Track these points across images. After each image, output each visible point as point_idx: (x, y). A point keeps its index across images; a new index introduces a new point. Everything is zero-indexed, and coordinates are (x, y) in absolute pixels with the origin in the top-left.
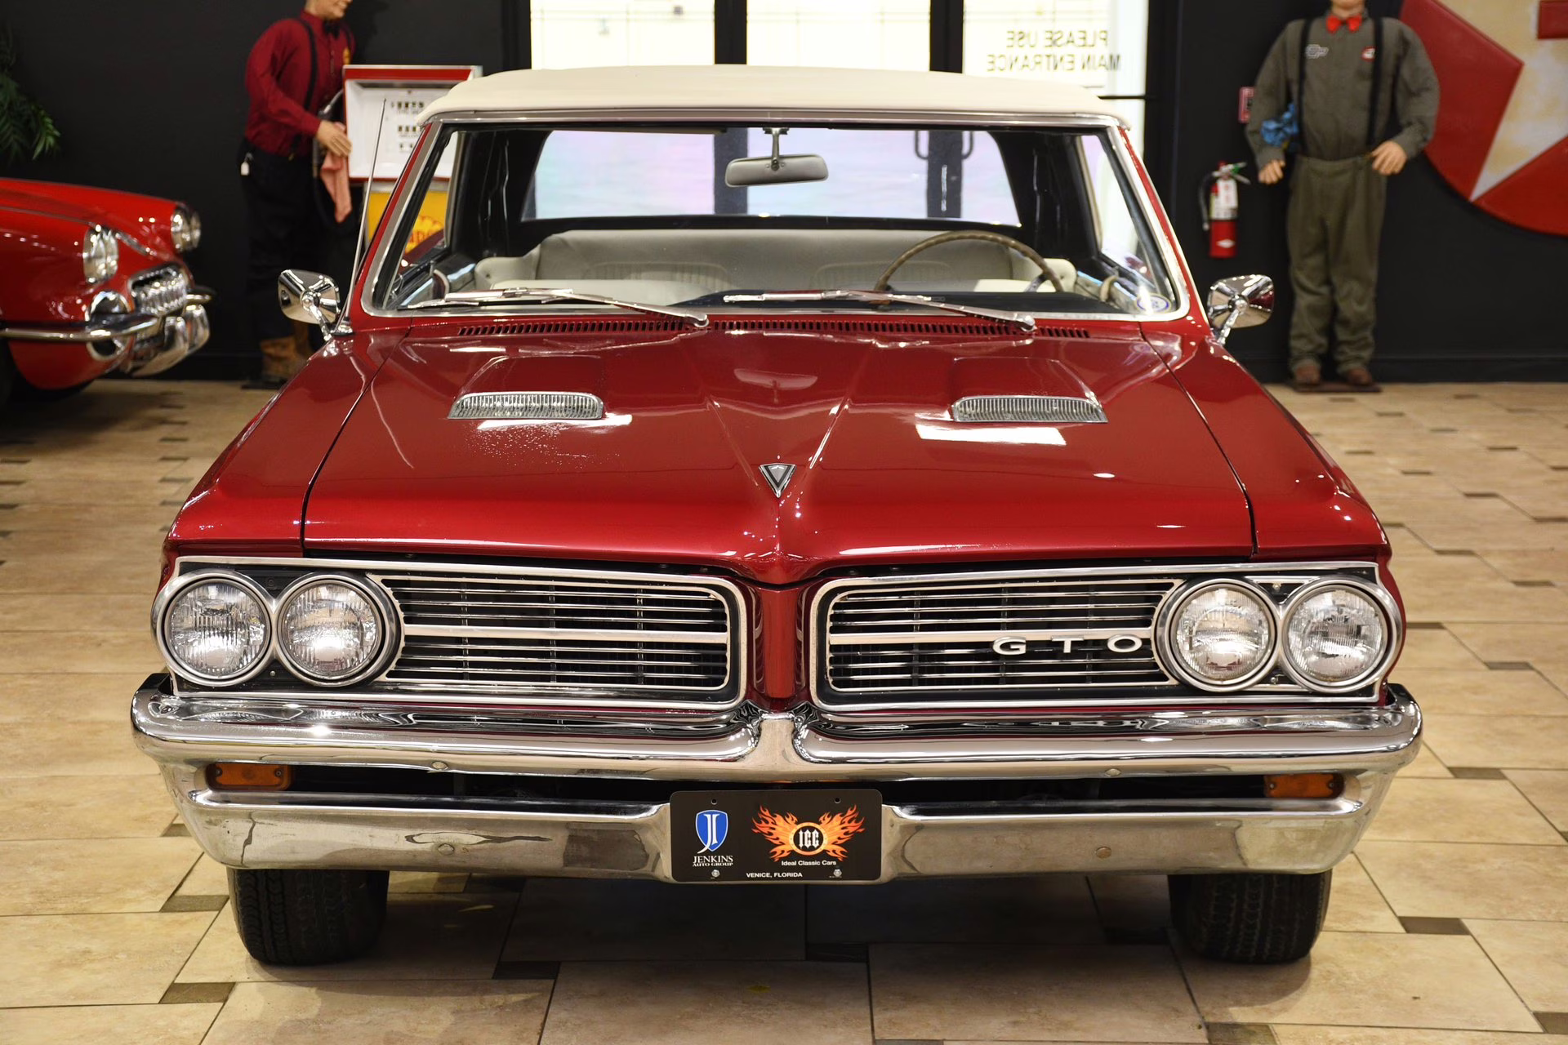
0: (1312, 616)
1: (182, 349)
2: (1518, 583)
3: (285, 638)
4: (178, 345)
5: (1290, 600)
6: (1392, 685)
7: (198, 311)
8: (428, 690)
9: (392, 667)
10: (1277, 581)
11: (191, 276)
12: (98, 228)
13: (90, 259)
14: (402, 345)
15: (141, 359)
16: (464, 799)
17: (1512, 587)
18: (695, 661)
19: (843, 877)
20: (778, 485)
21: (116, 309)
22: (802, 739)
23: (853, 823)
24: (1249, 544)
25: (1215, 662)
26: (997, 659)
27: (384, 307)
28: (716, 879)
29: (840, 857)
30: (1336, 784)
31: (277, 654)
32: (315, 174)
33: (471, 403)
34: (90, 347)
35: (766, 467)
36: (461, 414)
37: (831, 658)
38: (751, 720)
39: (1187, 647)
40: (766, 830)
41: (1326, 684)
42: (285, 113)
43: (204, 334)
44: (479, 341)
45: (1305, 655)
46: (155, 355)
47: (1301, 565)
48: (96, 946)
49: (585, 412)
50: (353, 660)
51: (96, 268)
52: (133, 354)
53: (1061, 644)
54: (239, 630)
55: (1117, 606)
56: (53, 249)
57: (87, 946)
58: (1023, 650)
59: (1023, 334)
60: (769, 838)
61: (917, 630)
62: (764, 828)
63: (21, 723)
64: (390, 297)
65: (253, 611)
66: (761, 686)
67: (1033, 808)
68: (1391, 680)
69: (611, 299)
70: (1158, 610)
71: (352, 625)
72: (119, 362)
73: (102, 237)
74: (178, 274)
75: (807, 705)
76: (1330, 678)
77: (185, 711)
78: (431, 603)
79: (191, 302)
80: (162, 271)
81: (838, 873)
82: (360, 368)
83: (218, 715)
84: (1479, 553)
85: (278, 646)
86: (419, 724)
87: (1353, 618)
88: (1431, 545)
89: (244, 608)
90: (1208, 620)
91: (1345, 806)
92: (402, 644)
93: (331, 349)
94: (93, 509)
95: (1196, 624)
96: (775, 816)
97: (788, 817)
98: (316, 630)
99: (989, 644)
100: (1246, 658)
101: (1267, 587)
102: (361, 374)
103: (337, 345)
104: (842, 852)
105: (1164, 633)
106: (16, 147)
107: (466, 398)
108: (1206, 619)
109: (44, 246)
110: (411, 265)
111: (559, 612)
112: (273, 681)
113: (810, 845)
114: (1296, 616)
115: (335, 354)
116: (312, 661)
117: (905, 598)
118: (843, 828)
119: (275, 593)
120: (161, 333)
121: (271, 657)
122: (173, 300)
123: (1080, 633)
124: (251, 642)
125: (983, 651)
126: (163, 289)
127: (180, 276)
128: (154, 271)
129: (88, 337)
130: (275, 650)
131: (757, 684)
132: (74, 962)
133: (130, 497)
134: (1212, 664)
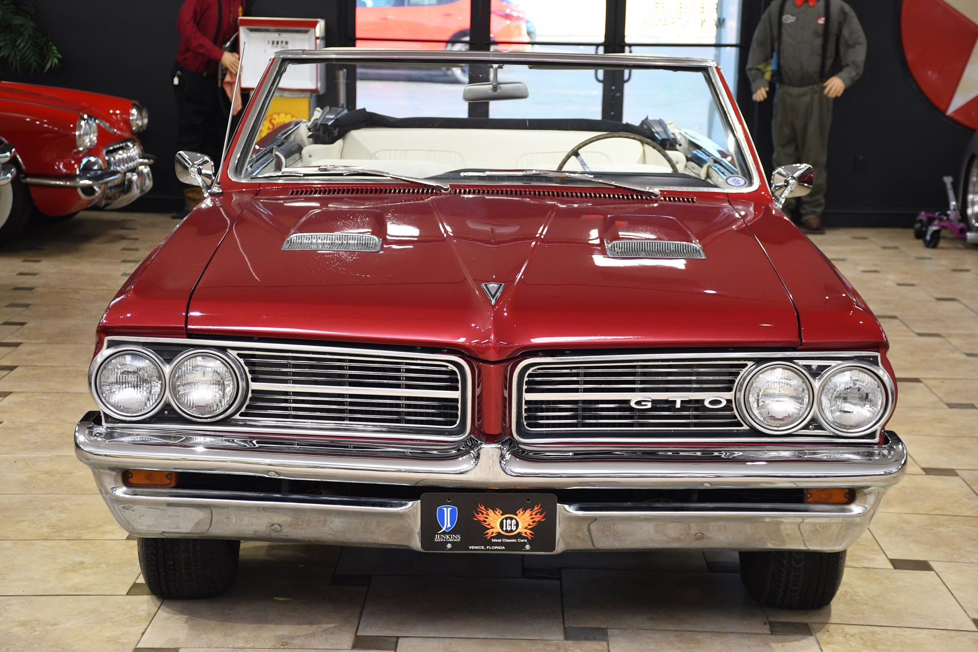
0: (837, 387)
1: (136, 192)
2: (968, 355)
3: (174, 391)
4: (133, 190)
5: (822, 376)
6: (888, 432)
7: (146, 170)
8: (266, 425)
9: (243, 410)
10: (815, 364)
11: (142, 148)
12: (86, 116)
13: (80, 136)
14: (253, 201)
15: (110, 198)
16: (288, 495)
17: (965, 357)
18: (438, 409)
19: (531, 550)
20: (493, 297)
21: (96, 167)
22: (506, 461)
23: (538, 515)
24: (797, 340)
25: (773, 415)
26: (633, 411)
27: (242, 176)
28: (450, 549)
29: (530, 537)
30: (851, 495)
31: (169, 401)
32: (220, 85)
33: (296, 240)
34: (79, 191)
35: (486, 285)
36: (290, 247)
37: (525, 409)
38: (474, 448)
39: (755, 405)
40: (482, 519)
41: (845, 430)
42: (201, 46)
43: (149, 183)
44: (303, 199)
45: (832, 412)
46: (119, 197)
47: (830, 354)
48: (87, 559)
49: (370, 247)
50: (218, 405)
51: (84, 141)
52: (105, 195)
53: (674, 402)
54: (144, 384)
55: (711, 378)
56: (56, 129)
57: (81, 559)
58: (649, 405)
59: (652, 200)
60: (484, 524)
61: (581, 392)
62: (481, 518)
63: (39, 423)
64: (247, 169)
65: (154, 372)
66: (481, 426)
67: (654, 507)
68: (887, 429)
69: (388, 173)
70: (737, 381)
71: (217, 383)
72: (97, 200)
73: (88, 121)
74: (134, 146)
75: (509, 439)
76: (848, 427)
77: (110, 435)
78: (268, 369)
79: (141, 164)
80: (124, 144)
81: (528, 547)
82: (227, 215)
83: (130, 439)
84: (945, 336)
85: (170, 395)
86: (260, 447)
87: (863, 388)
88: (914, 330)
89: (148, 370)
90: (769, 388)
91: (856, 509)
92: (250, 395)
93: (207, 203)
94: (81, 292)
95: (762, 391)
96: (488, 510)
97: (496, 511)
98: (194, 385)
99: (628, 402)
100: (793, 414)
101: (808, 367)
102: (227, 219)
103: (212, 200)
104: (530, 534)
105: (740, 396)
106: (34, 64)
107: (294, 237)
108: (768, 387)
109: (50, 127)
110: (261, 149)
111: (351, 376)
112: (165, 417)
113: (510, 529)
114: (826, 387)
115: (211, 205)
116: (192, 405)
117: (574, 371)
118: (531, 519)
119: (169, 361)
120: (123, 183)
121: (165, 402)
122: (131, 162)
123: (687, 395)
124: (152, 392)
125: (624, 405)
126: (125, 156)
127: (135, 147)
128: (119, 144)
129: (78, 184)
130: (167, 397)
131: (478, 425)
132: (74, 569)
133: (103, 285)
134: (772, 416)
